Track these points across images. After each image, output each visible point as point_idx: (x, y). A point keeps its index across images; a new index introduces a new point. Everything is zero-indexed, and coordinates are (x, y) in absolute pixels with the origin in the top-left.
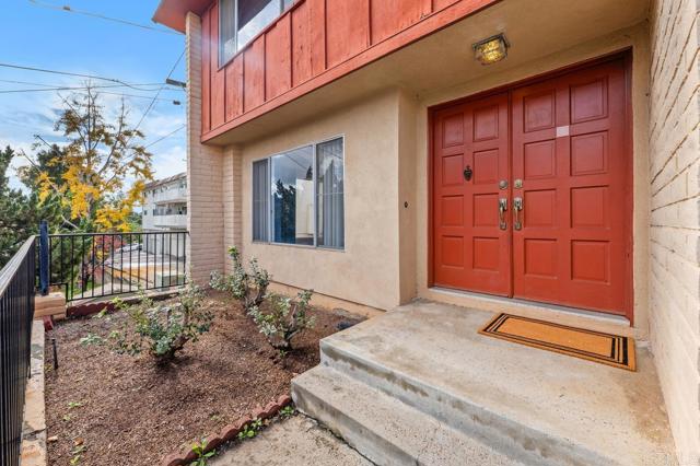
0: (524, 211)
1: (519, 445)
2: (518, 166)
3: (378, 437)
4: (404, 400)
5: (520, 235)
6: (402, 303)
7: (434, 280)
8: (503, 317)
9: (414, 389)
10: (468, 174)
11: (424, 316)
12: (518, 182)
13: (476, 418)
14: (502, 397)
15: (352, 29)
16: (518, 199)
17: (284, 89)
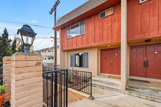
0: (112, 63)
1: (111, 84)
2: (112, 58)
3: (99, 85)
4: (101, 83)
5: (112, 66)
6: (97, 75)
7: (101, 72)
8: (110, 76)
9: (102, 82)
10: (106, 58)
11: (101, 76)
12: (112, 60)
13: (108, 83)
14: (110, 81)
15: (92, 41)
16: (112, 62)
17: (81, 46)
